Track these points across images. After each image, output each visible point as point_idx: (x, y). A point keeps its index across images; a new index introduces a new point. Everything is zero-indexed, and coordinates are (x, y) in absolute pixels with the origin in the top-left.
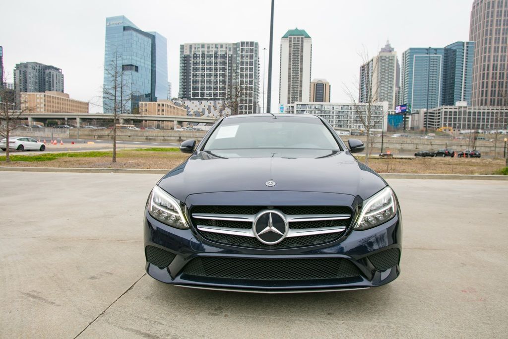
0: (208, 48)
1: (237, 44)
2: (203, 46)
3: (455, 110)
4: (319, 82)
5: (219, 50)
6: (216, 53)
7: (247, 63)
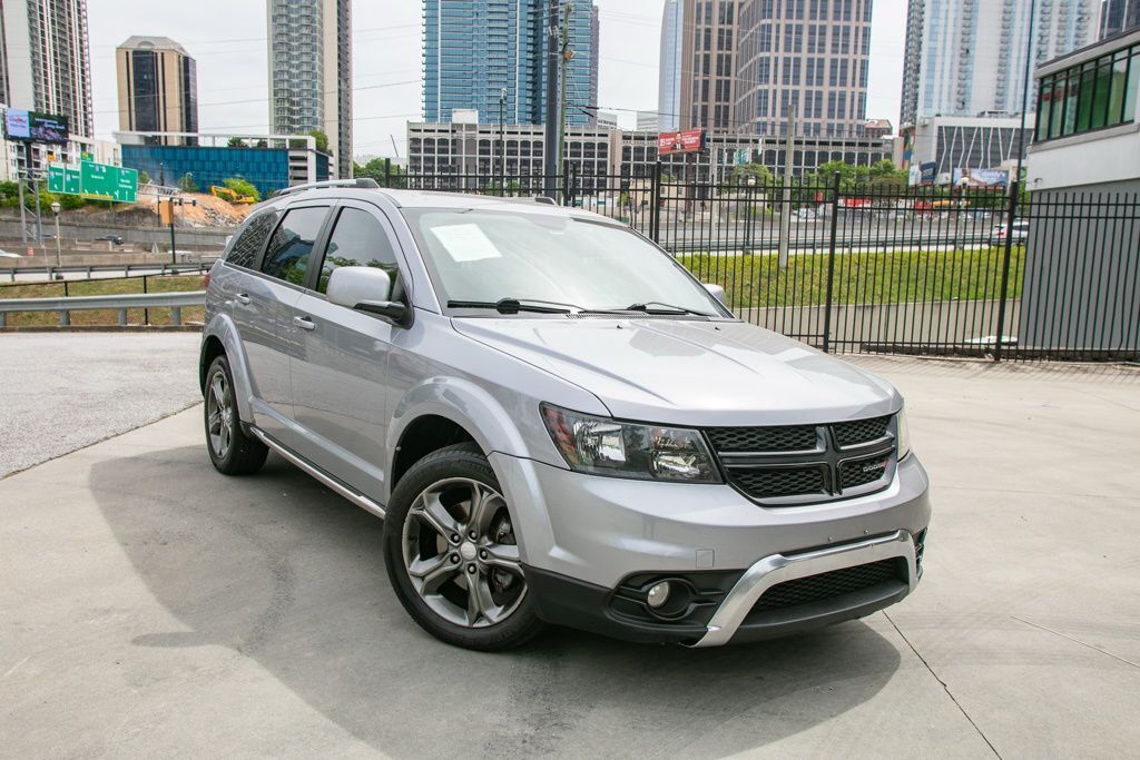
4: (144, 47)
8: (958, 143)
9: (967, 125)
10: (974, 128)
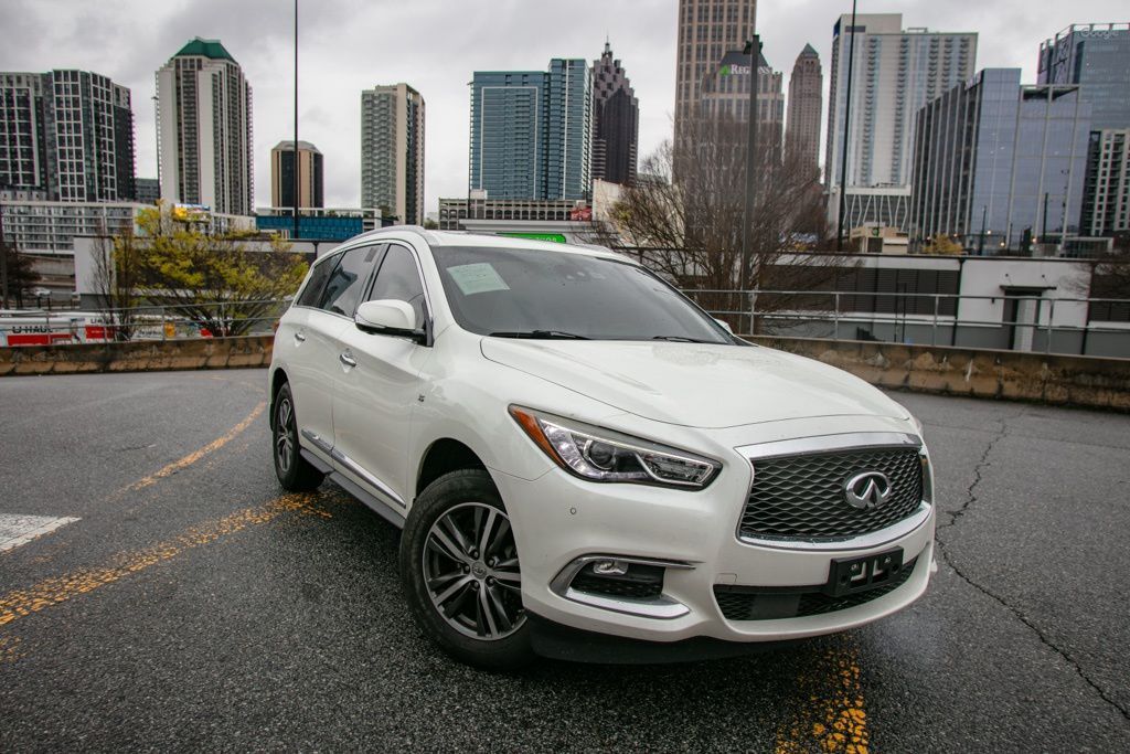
1: (49, 74)
3: (462, 208)
5: (15, 87)
6: (9, 93)
7: (68, 115)
8: (857, 207)
9: (863, 193)
10: (868, 196)
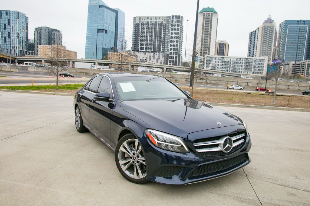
0: (151, 19)
1: (169, 17)
2: (148, 18)
4: (221, 42)
6: (156, 22)
